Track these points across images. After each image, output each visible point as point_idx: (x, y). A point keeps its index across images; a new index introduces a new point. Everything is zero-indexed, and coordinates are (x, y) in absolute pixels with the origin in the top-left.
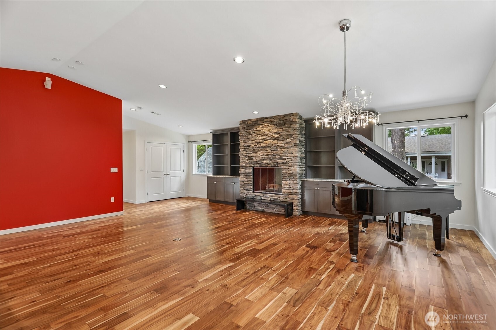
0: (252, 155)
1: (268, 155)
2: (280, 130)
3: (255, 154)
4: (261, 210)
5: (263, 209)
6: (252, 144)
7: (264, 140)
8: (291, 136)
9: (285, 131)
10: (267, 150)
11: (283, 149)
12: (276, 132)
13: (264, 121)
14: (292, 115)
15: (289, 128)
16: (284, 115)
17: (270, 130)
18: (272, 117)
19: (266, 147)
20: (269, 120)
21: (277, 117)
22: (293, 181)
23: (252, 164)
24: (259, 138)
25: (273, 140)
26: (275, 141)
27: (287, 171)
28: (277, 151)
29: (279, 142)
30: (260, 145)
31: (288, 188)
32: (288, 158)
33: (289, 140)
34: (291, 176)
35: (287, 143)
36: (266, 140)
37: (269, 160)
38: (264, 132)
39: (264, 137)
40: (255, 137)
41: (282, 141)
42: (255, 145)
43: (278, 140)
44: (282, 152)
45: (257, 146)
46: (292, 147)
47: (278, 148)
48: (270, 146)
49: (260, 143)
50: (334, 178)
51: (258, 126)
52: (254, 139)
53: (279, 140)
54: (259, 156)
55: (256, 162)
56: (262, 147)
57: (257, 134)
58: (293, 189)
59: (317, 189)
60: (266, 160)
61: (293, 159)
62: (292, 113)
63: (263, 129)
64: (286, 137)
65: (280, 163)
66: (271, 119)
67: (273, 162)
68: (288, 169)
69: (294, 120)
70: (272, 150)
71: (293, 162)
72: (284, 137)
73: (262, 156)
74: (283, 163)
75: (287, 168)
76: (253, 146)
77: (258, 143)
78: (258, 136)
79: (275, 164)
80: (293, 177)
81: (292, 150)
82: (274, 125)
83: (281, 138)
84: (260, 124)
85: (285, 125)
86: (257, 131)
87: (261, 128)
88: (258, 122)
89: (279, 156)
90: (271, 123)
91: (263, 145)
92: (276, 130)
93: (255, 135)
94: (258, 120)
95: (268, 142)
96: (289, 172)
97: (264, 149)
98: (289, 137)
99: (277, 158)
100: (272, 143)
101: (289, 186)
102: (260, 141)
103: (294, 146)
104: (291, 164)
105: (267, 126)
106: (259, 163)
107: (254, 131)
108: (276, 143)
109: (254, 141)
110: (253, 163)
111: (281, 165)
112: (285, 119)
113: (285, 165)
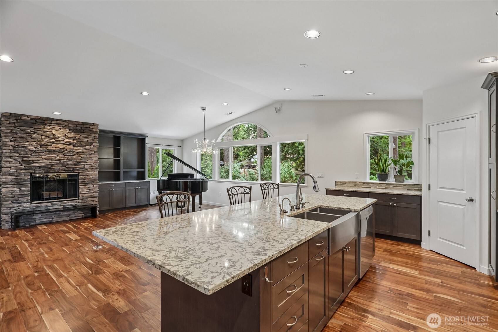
0: (30, 159)
1: (60, 160)
2: (78, 136)
3: (37, 158)
4: (48, 222)
5: (51, 219)
6: (31, 145)
7: (53, 143)
8: (91, 144)
9: (84, 138)
10: (59, 154)
11: (81, 155)
12: (72, 137)
13: (53, 122)
14: (93, 124)
15: (89, 136)
16: (82, 123)
17: (63, 134)
18: (65, 120)
19: (56, 151)
20: (61, 123)
21: (74, 122)
22: (92, 185)
23: (30, 169)
24: (44, 140)
25: (68, 145)
26: (70, 146)
27: (86, 177)
28: (73, 157)
29: (75, 148)
30: (46, 148)
31: (87, 192)
32: (88, 164)
33: (88, 147)
34: (90, 181)
35: (86, 149)
36: (56, 144)
37: (61, 166)
38: (54, 135)
39: (53, 140)
40: (37, 137)
41: (80, 147)
42: (36, 148)
43: (74, 146)
44: (80, 158)
45: (41, 149)
46: (91, 154)
47: (75, 153)
48: (63, 150)
49: (47, 145)
50: (119, 180)
51: (42, 126)
52: (36, 140)
53: (76, 146)
54: (45, 160)
55: (38, 168)
56: (49, 151)
57: (41, 134)
58: (93, 192)
59: (112, 190)
60: (56, 165)
61: (94, 165)
62: (93, 123)
63: (51, 130)
64: (85, 144)
65: (77, 168)
66: (64, 123)
67: (67, 168)
68: (88, 175)
69: (94, 130)
70: (65, 156)
71: (94, 168)
72: (83, 143)
73: (51, 161)
74: (80, 168)
75: (86, 173)
76: (32, 148)
77: (41, 145)
78: (43, 137)
79: (71, 169)
80: (92, 181)
81: (91, 156)
82: (69, 130)
83: (79, 144)
84: (46, 125)
85: (83, 132)
86: (42, 131)
87: (48, 129)
88: (43, 121)
89: (76, 161)
90: (64, 127)
91: (53, 148)
92: (72, 135)
93: (38, 135)
94: (44, 119)
95: (60, 146)
96: (88, 177)
97: (54, 153)
98: (89, 144)
99: (74, 164)
100: (67, 148)
101: (89, 190)
102: (48, 143)
103: (95, 153)
104: (92, 170)
105: (59, 129)
106: (44, 169)
107: (35, 131)
108: (72, 148)
109: (35, 143)
110: (34, 169)
111: (79, 171)
112: (84, 126)
113: (84, 171)
